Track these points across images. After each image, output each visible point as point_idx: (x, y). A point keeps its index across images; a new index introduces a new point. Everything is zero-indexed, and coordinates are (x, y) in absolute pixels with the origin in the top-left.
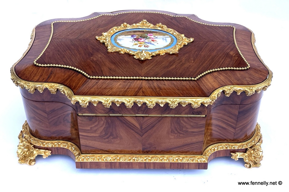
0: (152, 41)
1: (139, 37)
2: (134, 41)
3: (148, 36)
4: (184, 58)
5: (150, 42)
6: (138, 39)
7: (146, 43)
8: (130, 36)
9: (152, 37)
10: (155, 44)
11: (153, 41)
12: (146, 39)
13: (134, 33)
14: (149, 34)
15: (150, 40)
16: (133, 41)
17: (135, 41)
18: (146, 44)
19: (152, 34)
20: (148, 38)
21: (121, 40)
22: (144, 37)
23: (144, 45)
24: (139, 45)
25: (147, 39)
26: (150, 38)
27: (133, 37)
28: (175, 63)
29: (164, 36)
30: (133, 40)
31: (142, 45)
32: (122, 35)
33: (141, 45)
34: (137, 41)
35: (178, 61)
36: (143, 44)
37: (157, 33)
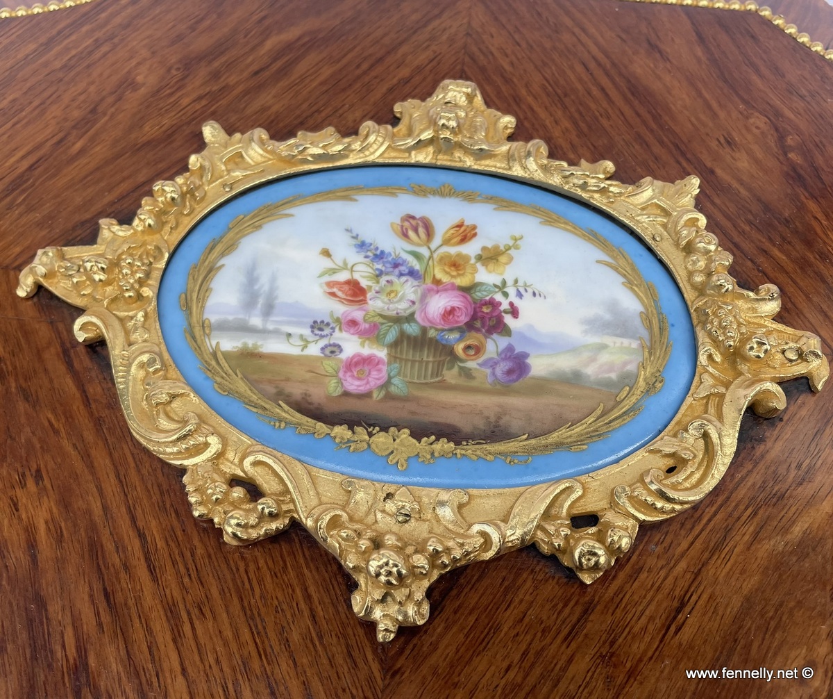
0: (364, 283)
1: (459, 349)
2: (505, 305)
3: (382, 353)
4: (185, 101)
5: (384, 279)
6: (470, 326)
7: (417, 266)
8: (539, 365)
9: (352, 346)
10: (345, 252)
11: (356, 292)
12: (410, 318)
13: (504, 411)
14: (368, 395)
15: (376, 304)
16: (517, 302)
17: (498, 297)
18: (417, 256)
19: (353, 385)
20: (392, 335)
21: (607, 317)
22: (421, 342)
23: (434, 245)
24: (471, 249)
25: (398, 320)
26: (371, 333)
27: (510, 348)
28: (255, 67)
29: (250, 341)
30: (514, 312)
31: (447, 242)
32: (609, 384)
33: (453, 250)
34: (478, 295)
35: (232, 79)
36: (441, 259)
37: (296, 391)
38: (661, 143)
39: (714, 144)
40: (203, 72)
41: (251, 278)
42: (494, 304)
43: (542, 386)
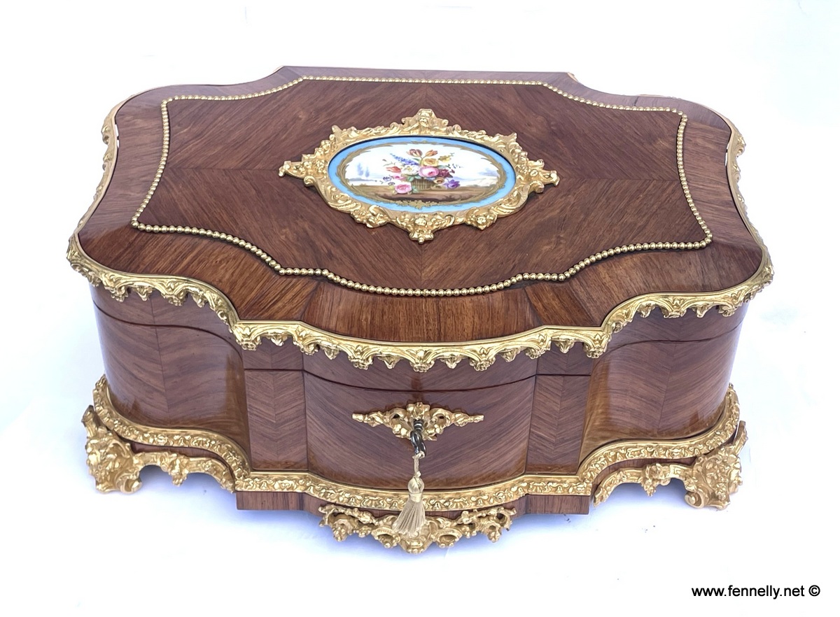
0: (399, 167)
1: (435, 181)
2: (450, 170)
3: (409, 184)
4: (320, 122)
5: (406, 166)
6: (438, 176)
7: (417, 162)
8: (462, 184)
9: (398, 182)
10: (391, 160)
11: (397, 169)
12: (418, 175)
13: (453, 195)
14: (406, 193)
15: (404, 172)
16: (454, 169)
17: (447, 168)
18: (417, 160)
19: (400, 191)
20: (412, 179)
21: (486, 172)
22: (422, 180)
23: (422, 156)
24: (436, 157)
25: (413, 176)
26: (405, 178)
27: (453, 181)
28: (344, 111)
29: (363, 183)
30: (453, 172)
31: (426, 156)
32: (487, 187)
33: (430, 158)
34: (440, 168)
35: (337, 115)
36: (426, 160)
37: (382, 194)
38: (504, 126)
39: (523, 126)
40: (324, 114)
41: (359, 167)
42: (446, 171)
43: (464, 189)
